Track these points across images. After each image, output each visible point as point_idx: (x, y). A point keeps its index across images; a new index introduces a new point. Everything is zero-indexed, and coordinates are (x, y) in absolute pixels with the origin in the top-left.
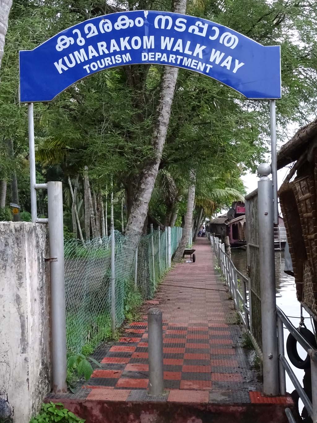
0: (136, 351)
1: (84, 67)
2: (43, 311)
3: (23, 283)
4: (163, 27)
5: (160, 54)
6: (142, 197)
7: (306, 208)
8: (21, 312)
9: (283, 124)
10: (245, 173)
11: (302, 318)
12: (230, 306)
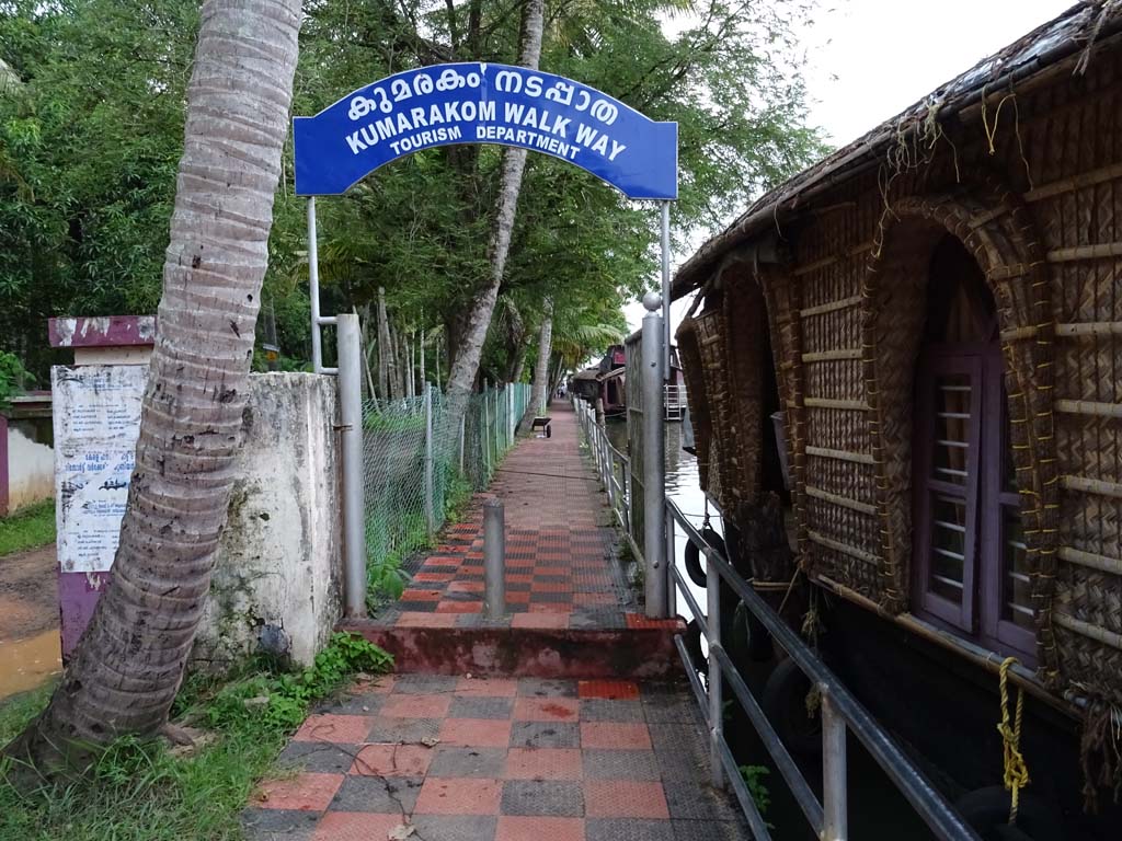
0: (463, 564)
1: (391, 146)
2: (332, 502)
3: (303, 460)
4: (508, 89)
5: (504, 129)
6: (472, 337)
7: (712, 356)
8: (301, 502)
9: (686, 229)
10: (628, 303)
11: (707, 516)
12: (601, 502)
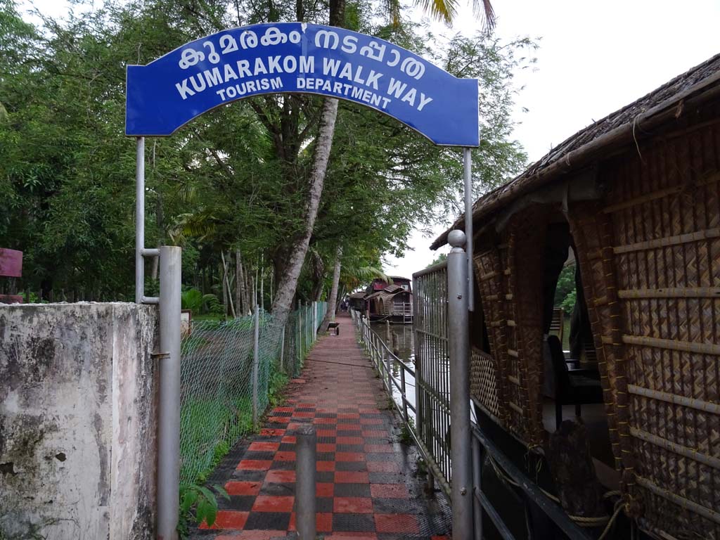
0: (279, 449)
1: (218, 93)
2: (144, 431)
3: (106, 396)
4: (326, 45)
5: (322, 81)
6: (291, 272)
7: (490, 290)
8: (101, 441)
12: (378, 386)
